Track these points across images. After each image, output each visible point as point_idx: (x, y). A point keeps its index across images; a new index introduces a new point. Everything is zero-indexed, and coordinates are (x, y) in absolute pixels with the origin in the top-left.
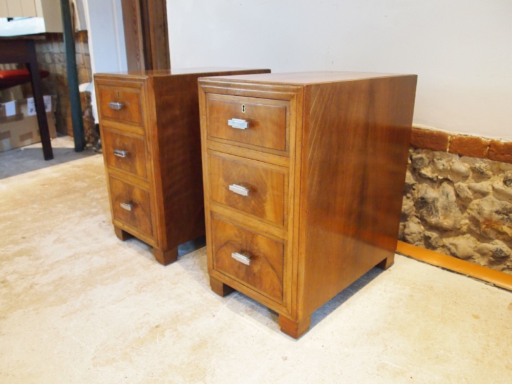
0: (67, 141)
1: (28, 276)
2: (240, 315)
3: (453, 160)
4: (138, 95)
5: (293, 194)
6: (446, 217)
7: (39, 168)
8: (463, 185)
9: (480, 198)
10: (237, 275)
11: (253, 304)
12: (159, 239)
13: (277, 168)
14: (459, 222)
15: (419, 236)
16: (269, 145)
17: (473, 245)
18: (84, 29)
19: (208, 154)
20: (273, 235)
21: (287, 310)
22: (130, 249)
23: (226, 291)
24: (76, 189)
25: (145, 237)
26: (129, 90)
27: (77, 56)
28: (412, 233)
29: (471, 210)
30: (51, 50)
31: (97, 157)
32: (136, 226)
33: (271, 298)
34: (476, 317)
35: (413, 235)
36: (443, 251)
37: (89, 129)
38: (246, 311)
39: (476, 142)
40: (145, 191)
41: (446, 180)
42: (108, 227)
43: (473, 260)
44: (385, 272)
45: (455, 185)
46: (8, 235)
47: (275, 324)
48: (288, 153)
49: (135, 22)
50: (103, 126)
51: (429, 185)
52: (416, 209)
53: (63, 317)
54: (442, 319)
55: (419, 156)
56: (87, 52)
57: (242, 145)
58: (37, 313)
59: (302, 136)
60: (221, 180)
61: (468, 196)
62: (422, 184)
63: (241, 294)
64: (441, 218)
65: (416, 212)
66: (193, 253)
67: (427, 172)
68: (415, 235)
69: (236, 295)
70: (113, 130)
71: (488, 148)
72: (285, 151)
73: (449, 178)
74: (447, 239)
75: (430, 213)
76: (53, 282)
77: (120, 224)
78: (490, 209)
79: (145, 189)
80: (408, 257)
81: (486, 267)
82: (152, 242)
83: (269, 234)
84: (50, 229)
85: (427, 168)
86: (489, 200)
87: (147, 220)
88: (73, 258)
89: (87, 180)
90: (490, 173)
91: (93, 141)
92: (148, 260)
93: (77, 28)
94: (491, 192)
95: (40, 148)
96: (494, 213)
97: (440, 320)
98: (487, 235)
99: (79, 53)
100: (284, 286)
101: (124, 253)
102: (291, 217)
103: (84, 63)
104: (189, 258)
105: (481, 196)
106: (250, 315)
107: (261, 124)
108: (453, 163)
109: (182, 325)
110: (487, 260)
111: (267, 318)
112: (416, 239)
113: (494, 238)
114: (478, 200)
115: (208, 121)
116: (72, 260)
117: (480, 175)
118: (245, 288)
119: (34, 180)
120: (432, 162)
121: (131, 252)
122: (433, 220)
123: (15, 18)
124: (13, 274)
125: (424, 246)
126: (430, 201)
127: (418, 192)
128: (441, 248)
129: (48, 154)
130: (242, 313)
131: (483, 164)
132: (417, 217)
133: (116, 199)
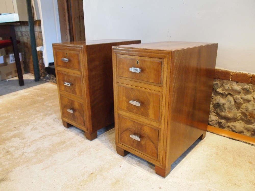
0: (30, 76)
1: (20, 148)
2: (133, 166)
3: (233, 85)
4: (78, 55)
5: (165, 105)
6: (229, 112)
7: (17, 90)
8: (238, 97)
9: (247, 103)
10: (132, 146)
11: (139, 160)
12: (88, 127)
13: (156, 92)
14: (236, 115)
15: (215, 122)
16: (152, 81)
17: (243, 126)
18: (39, 19)
19: (117, 85)
20: (153, 126)
21: (160, 163)
22: (71, 132)
23: (125, 153)
24: (39, 101)
25: (80, 126)
26: (73, 52)
27: (35, 32)
28: (212, 121)
29: (242, 109)
30: (21, 30)
31: (47, 84)
32: (75, 121)
33: (151, 157)
34: (250, 163)
35: (213, 121)
36: (228, 129)
37: (42, 70)
38: (136, 164)
39: (245, 75)
40: (81, 104)
41: (229, 94)
42: (58, 121)
43: (243, 133)
44: (202, 141)
45: (234, 96)
46: (6, 126)
47: (152, 170)
48: (162, 85)
49: (65, 15)
50: (57, 70)
51: (221, 97)
52: (214, 109)
53: (42, 170)
54: (234, 164)
55: (216, 82)
56: (40, 31)
57: (137, 80)
58: (28, 168)
59: (170, 76)
60: (124, 98)
61: (241, 102)
62: (217, 96)
63: (132, 155)
64: (227, 113)
65: (214, 110)
66: (104, 134)
67: (220, 90)
68: (214, 121)
69: (129, 155)
70: (63, 72)
71: (251, 78)
72: (161, 84)
73: (231, 93)
74: (230, 123)
75: (221, 111)
76: (34, 151)
77: (66, 120)
78: (252, 108)
79: (81, 102)
80: (212, 133)
81: (250, 137)
82: (84, 129)
83: (151, 125)
84: (28, 123)
85: (220, 88)
86: (252, 104)
87: (82, 118)
88: (42, 138)
89: (43, 96)
90: (252, 91)
91: (44, 76)
92: (82, 138)
93: (35, 19)
94: (253, 100)
95: (17, 80)
96: (254, 110)
97: (233, 165)
98: (250, 121)
99: (36, 31)
100: (159, 151)
101: (69, 135)
102: (163, 116)
103: (39, 36)
104: (102, 136)
105: (247, 102)
106: (139, 166)
107: (147, 70)
108: (233, 86)
109: (105, 172)
110: (250, 133)
111: (148, 167)
112: (214, 123)
113: (254, 122)
114: (246, 104)
115: (117, 68)
116: (42, 139)
117: (247, 92)
118: (136, 152)
119: (16, 97)
120: (222, 85)
121: (72, 134)
122: (223, 114)
123: (2, 14)
124: (12, 147)
125: (218, 127)
126: (222, 104)
127: (215, 100)
128: (227, 128)
129: (22, 83)
130: (134, 165)
131: (248, 86)
132: (214, 112)
133: (64, 107)
